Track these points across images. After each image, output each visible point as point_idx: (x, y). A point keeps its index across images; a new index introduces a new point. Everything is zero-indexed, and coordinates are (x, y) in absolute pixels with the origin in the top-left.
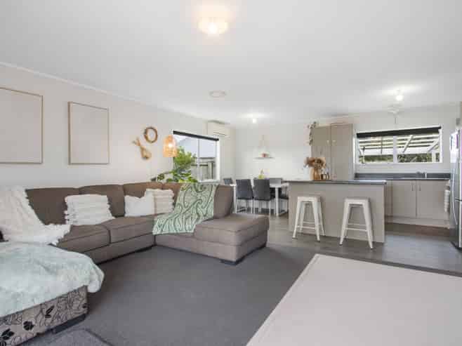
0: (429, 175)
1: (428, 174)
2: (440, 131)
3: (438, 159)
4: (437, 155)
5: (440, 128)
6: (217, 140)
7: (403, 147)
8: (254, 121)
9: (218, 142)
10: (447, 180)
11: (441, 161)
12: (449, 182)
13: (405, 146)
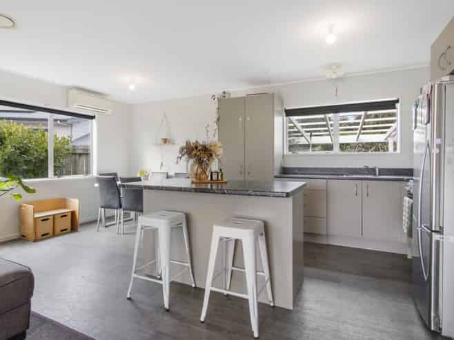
0: (382, 172)
1: (380, 169)
2: (398, 105)
3: (395, 149)
4: (395, 144)
5: (397, 101)
6: (93, 117)
7: (356, 134)
8: (132, 87)
9: (94, 121)
10: (408, 180)
11: (398, 151)
12: (411, 183)
13: (358, 132)
